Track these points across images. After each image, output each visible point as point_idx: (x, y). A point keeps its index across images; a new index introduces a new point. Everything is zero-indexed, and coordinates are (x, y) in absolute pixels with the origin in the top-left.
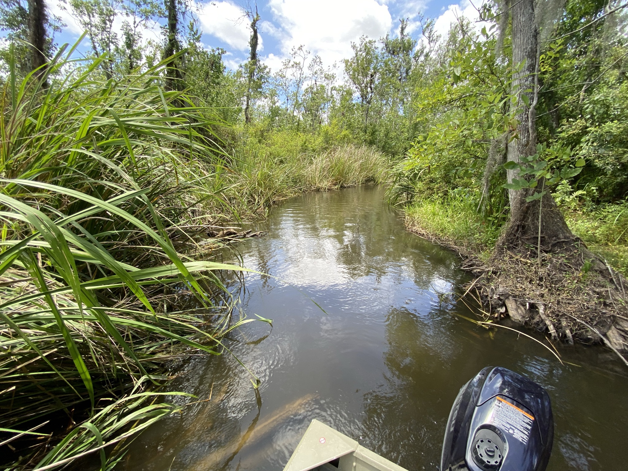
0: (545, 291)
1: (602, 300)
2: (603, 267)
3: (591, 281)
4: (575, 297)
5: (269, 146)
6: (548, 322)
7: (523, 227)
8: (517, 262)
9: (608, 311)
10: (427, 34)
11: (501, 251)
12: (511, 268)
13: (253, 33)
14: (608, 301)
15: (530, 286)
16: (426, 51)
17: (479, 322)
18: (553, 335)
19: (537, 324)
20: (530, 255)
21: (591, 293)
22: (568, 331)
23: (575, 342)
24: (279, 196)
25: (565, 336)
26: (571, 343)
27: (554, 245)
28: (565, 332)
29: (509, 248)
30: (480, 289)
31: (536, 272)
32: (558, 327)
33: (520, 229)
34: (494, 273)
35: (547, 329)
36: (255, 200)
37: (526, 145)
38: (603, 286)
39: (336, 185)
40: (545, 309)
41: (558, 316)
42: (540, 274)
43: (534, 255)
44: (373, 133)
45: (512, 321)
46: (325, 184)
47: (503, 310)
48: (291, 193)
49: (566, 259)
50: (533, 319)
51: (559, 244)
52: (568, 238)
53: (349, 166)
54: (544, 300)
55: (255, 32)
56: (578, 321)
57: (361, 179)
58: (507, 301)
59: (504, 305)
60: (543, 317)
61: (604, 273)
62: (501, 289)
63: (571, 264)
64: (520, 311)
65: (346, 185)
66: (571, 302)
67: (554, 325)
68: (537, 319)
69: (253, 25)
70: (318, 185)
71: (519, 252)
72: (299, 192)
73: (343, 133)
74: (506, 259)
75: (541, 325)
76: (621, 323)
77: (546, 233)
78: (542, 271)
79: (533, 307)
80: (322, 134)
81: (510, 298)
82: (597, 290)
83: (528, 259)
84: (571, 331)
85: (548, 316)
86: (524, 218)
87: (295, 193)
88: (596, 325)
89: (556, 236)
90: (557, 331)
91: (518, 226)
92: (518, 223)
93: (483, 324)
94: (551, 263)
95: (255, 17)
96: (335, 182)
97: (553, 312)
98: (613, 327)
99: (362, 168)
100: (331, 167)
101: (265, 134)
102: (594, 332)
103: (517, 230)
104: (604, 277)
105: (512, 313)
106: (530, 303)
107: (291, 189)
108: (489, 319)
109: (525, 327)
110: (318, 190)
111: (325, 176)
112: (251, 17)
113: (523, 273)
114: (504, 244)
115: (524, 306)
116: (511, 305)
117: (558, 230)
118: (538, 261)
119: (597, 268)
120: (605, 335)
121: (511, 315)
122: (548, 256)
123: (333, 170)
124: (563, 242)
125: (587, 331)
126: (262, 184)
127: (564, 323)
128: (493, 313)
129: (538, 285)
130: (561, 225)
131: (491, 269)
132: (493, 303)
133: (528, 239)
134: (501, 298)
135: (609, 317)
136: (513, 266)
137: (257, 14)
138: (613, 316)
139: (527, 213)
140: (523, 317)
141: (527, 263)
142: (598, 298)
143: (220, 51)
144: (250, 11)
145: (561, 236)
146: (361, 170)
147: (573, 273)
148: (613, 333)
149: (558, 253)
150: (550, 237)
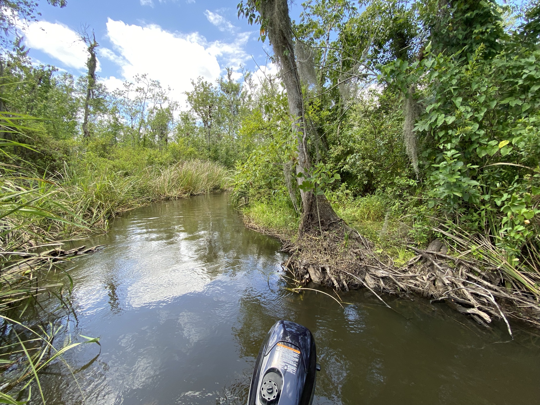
0: (329, 257)
1: (358, 257)
2: (357, 236)
3: (351, 246)
4: (344, 258)
5: (113, 159)
6: (333, 279)
7: (312, 216)
8: (311, 240)
9: (363, 264)
10: (248, 81)
11: (302, 235)
12: (309, 244)
13: (90, 57)
14: (362, 257)
15: (320, 255)
16: (249, 93)
17: (293, 289)
18: (337, 287)
19: (328, 281)
20: (318, 234)
21: (352, 253)
22: (344, 282)
23: (349, 289)
24: (124, 207)
25: (343, 285)
26: (348, 290)
27: (329, 226)
28: (343, 283)
29: (306, 231)
30: (293, 263)
31: (322, 245)
32: (339, 281)
33: (310, 217)
34: (300, 250)
35: (333, 284)
36: (92, 213)
37: (305, 163)
38: (358, 248)
39: (185, 193)
40: (330, 270)
41: (337, 273)
42: (324, 245)
43: (319, 234)
44: (216, 151)
45: (314, 284)
46: (175, 193)
47: (307, 276)
48: (138, 203)
49: (337, 233)
50: (325, 278)
51: (331, 225)
52: (336, 220)
53: (197, 177)
54: (329, 264)
55: (93, 56)
56: (348, 273)
57: (208, 188)
58: (309, 269)
59: (307, 272)
60: (330, 275)
61: (358, 239)
62: (304, 261)
63: (339, 236)
64: (317, 274)
65: (195, 194)
66: (343, 261)
67: (336, 280)
68: (327, 278)
69: (91, 49)
70: (167, 194)
71: (312, 233)
72: (147, 202)
73: (189, 150)
74: (305, 238)
75: (330, 282)
76: (371, 270)
77: (324, 218)
78: (325, 244)
79: (324, 270)
80: (169, 150)
81: (311, 266)
82: (355, 251)
83: (317, 237)
84: (346, 281)
85: (332, 274)
86: (311, 209)
87: (143, 203)
88: (358, 274)
89: (329, 219)
90: (339, 284)
91: (309, 215)
92: (308, 213)
93: (296, 290)
94: (329, 237)
95: (93, 43)
96: (185, 191)
97: (334, 271)
98: (367, 274)
99: (209, 179)
100: (180, 178)
101: (108, 148)
102: (358, 280)
103: (309, 218)
104: (359, 242)
105: (313, 277)
106: (321, 268)
107: (137, 200)
108: (300, 285)
109: (322, 286)
110: (168, 199)
111: (174, 186)
112: (88, 42)
113: (315, 247)
114: (302, 229)
115: (319, 270)
116: (311, 271)
117: (330, 216)
118: (322, 237)
119: (354, 237)
120: (364, 280)
121: (312, 279)
122: (327, 233)
123: (182, 181)
124: (334, 222)
125: (354, 280)
126: (101, 196)
127: (341, 277)
128: (302, 280)
129: (325, 254)
130: (331, 212)
131: (298, 247)
132: (301, 272)
133: (315, 223)
134: (305, 267)
135: (364, 267)
136: (309, 243)
137: (95, 41)
138: (366, 266)
139: (312, 206)
140: (320, 278)
141: (316, 240)
142: (356, 256)
143: (51, 68)
144: (86, 37)
145: (332, 219)
146: (208, 180)
147: (341, 242)
148: (368, 278)
149: (332, 231)
150: (326, 220)
